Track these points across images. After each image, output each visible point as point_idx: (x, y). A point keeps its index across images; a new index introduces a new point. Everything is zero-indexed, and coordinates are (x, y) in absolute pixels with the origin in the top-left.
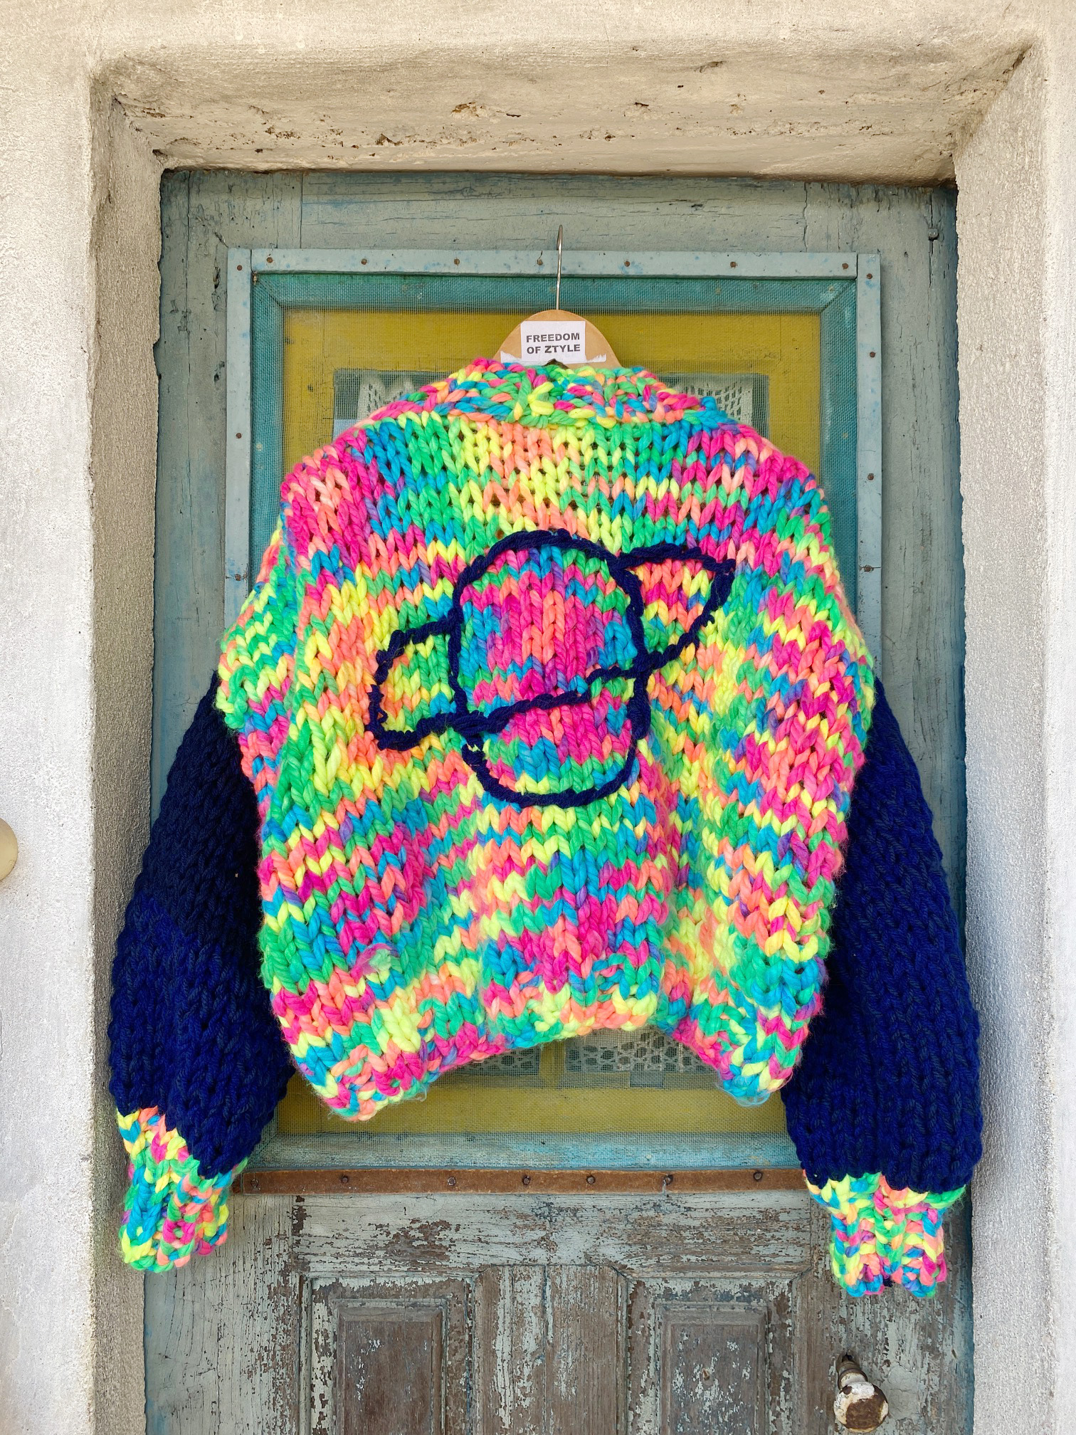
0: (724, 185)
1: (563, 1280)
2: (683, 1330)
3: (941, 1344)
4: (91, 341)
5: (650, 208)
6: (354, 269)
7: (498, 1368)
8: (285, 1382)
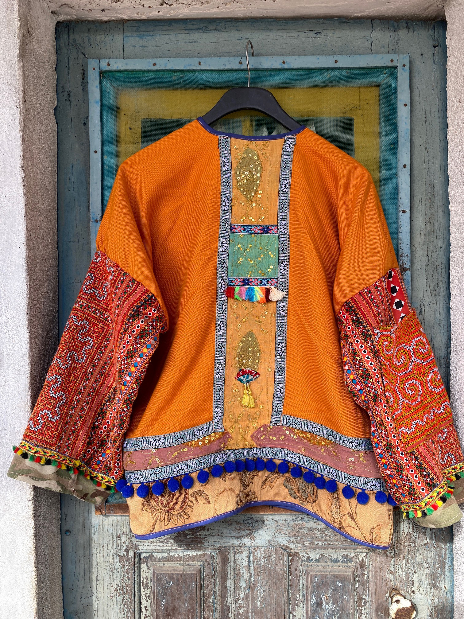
0: (331, 22)
1: (258, 554)
2: (316, 577)
3: (439, 583)
4: (21, 103)
5: (295, 34)
6: (149, 68)
7: (228, 594)
8: (128, 601)
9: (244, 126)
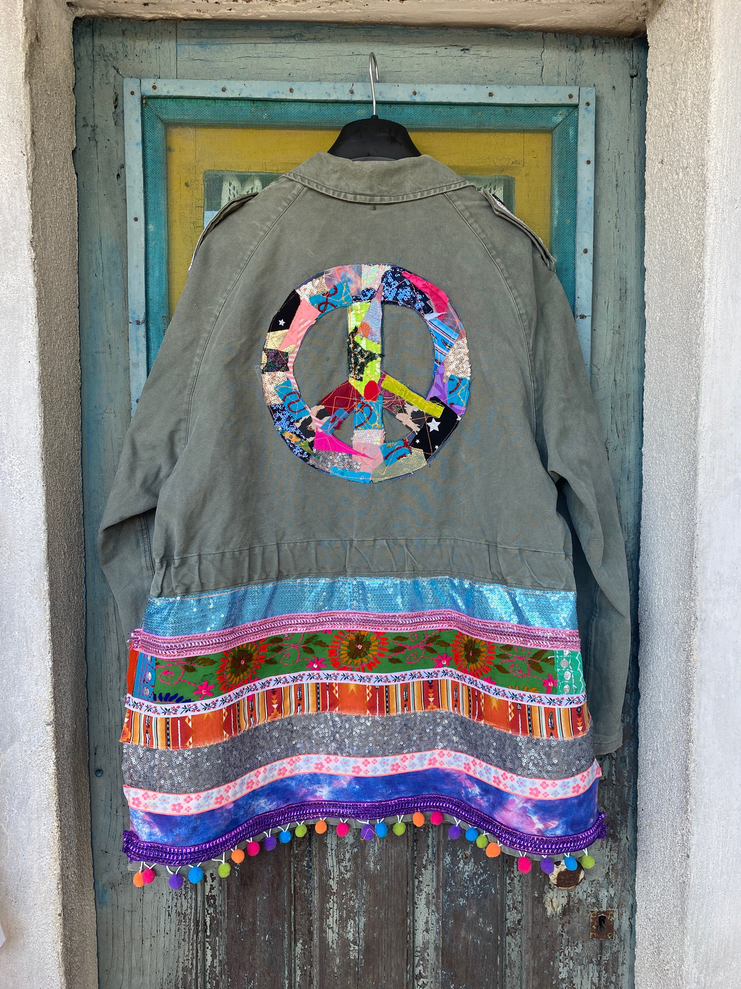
0: (484, 34)
3: (619, 833)
4: (28, 147)
5: (431, 51)
6: (216, 95)
7: (329, 854)
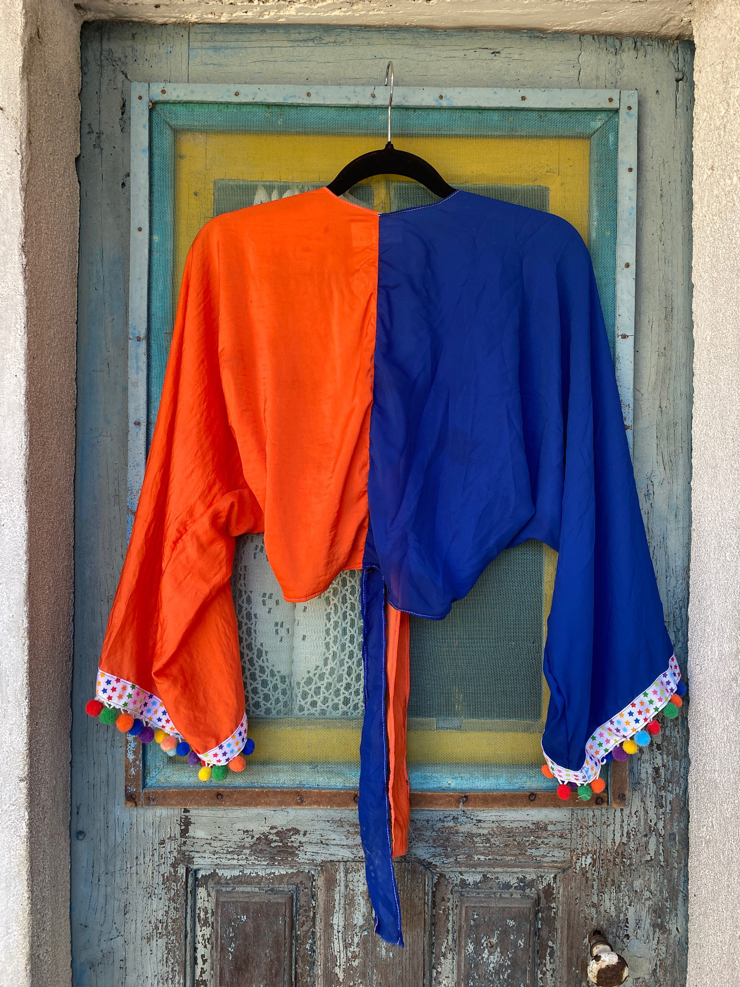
0: (517, 36)
2: (474, 911)
3: (668, 923)
4: (23, 146)
5: (461, 54)
6: (229, 100)
7: (335, 937)
8: (175, 946)
9: (377, 196)
